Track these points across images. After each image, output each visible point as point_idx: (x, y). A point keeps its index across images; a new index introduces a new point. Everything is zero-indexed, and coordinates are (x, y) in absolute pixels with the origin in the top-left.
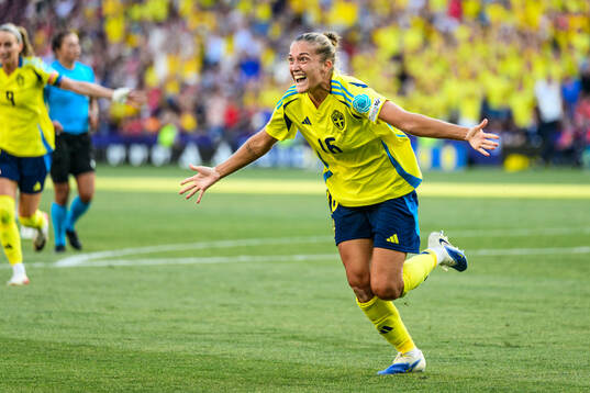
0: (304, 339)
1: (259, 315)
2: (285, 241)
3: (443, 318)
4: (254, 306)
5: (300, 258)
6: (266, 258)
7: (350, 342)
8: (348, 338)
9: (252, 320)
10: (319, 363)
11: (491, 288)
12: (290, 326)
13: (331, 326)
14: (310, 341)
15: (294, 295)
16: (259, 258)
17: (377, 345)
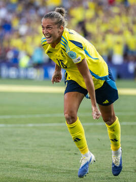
0: (32, 167)
1: (9, 155)
2: (23, 116)
3: (103, 157)
4: (7, 150)
5: (31, 125)
6: (13, 125)
7: (55, 169)
8: (54, 167)
9: (5, 157)
10: (39, 179)
11: (128, 142)
12: (25, 160)
13: (46, 161)
14: (35, 168)
15: (27, 144)
16: (9, 125)
17: (70, 171)
